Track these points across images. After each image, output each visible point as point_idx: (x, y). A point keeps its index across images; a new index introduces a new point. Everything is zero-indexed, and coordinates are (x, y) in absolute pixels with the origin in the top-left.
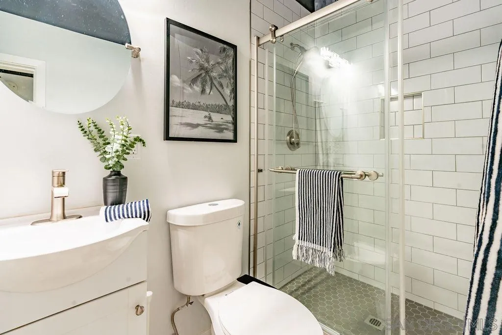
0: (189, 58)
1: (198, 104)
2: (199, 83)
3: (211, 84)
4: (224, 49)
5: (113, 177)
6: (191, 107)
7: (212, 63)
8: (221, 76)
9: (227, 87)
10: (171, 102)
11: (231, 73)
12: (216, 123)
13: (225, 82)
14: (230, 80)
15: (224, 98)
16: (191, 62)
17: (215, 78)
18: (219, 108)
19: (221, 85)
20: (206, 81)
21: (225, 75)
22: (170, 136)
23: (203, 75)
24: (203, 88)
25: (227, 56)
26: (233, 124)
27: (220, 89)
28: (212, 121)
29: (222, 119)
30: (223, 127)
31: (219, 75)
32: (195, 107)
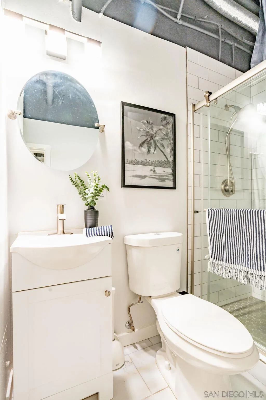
0: (138, 128)
1: (145, 161)
2: (145, 145)
3: (155, 145)
4: (165, 118)
5: (90, 210)
6: (140, 163)
7: (155, 129)
8: (162, 139)
9: (168, 147)
10: (126, 161)
11: (171, 136)
12: (159, 174)
13: (165, 143)
14: (170, 141)
15: (165, 155)
16: (140, 131)
17: (158, 141)
18: (161, 163)
19: (163, 146)
20: (151, 144)
21: (166, 137)
22: (126, 184)
23: (149, 139)
24: (149, 149)
25: (168, 123)
26: (173, 175)
27: (162, 149)
28: (156, 173)
29: (164, 171)
30: (164, 177)
31: (161, 138)
32: (143, 164)
